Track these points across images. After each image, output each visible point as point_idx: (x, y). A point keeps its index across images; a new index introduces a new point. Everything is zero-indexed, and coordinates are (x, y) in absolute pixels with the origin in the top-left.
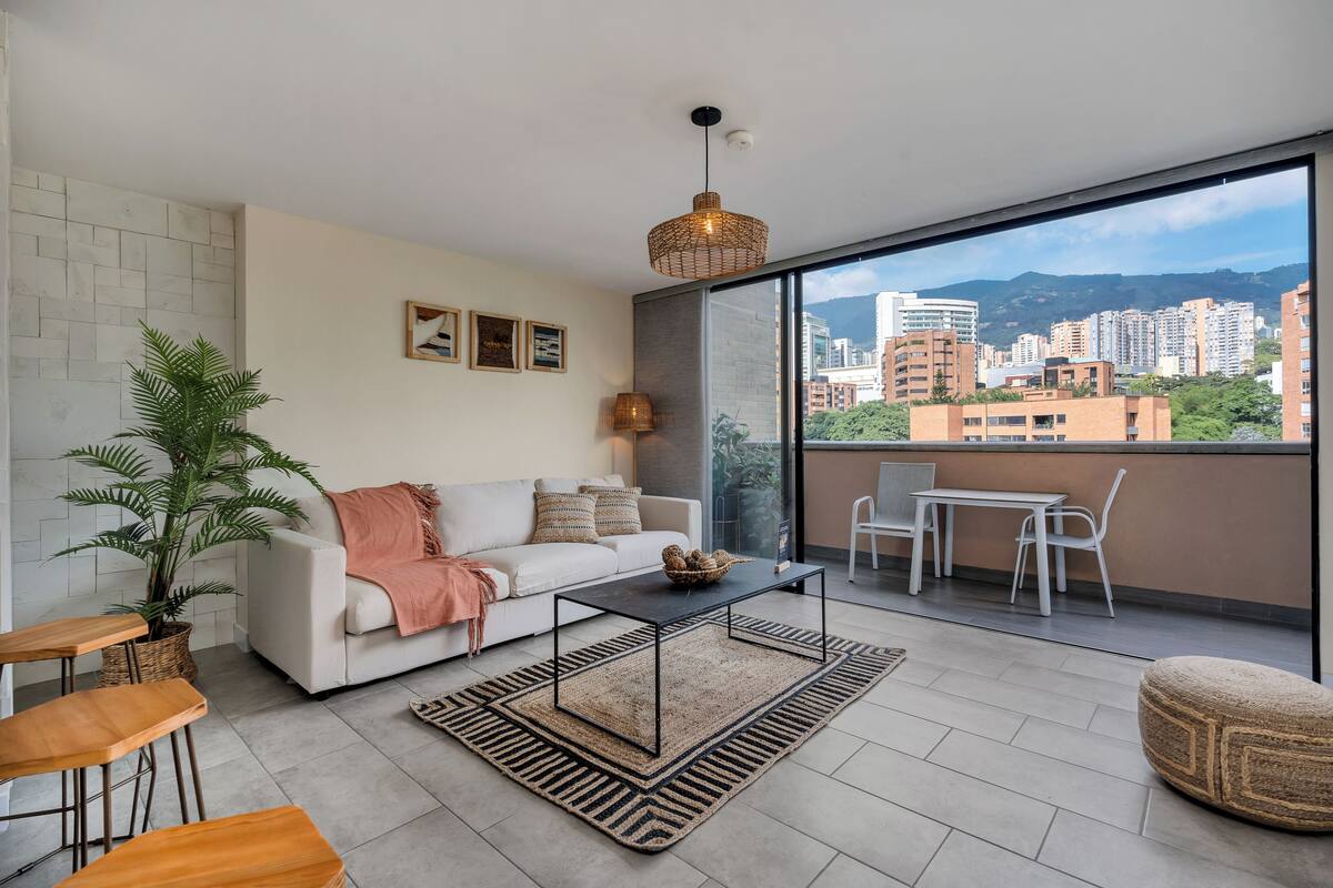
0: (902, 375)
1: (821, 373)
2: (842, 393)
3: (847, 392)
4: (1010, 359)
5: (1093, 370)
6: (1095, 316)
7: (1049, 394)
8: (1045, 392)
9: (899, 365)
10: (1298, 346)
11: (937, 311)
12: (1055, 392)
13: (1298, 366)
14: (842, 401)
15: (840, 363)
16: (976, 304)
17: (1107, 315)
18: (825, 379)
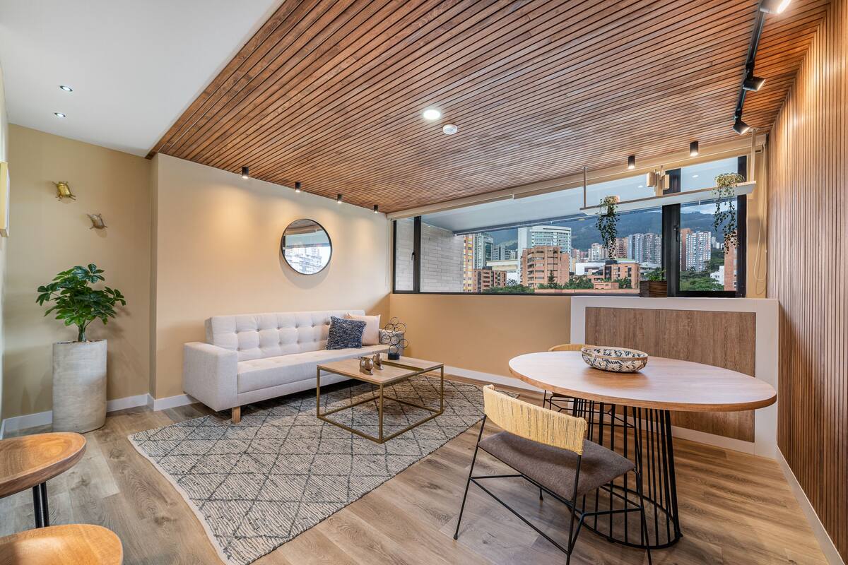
0: (531, 269)
1: (489, 264)
2: (499, 276)
3: (502, 276)
4: (587, 256)
5: (630, 269)
6: (631, 236)
7: (607, 285)
8: (605, 284)
9: (530, 263)
10: (732, 263)
11: (550, 233)
12: (610, 284)
13: (732, 274)
14: (499, 280)
15: (498, 258)
16: (570, 229)
17: (638, 236)
18: (490, 268)
